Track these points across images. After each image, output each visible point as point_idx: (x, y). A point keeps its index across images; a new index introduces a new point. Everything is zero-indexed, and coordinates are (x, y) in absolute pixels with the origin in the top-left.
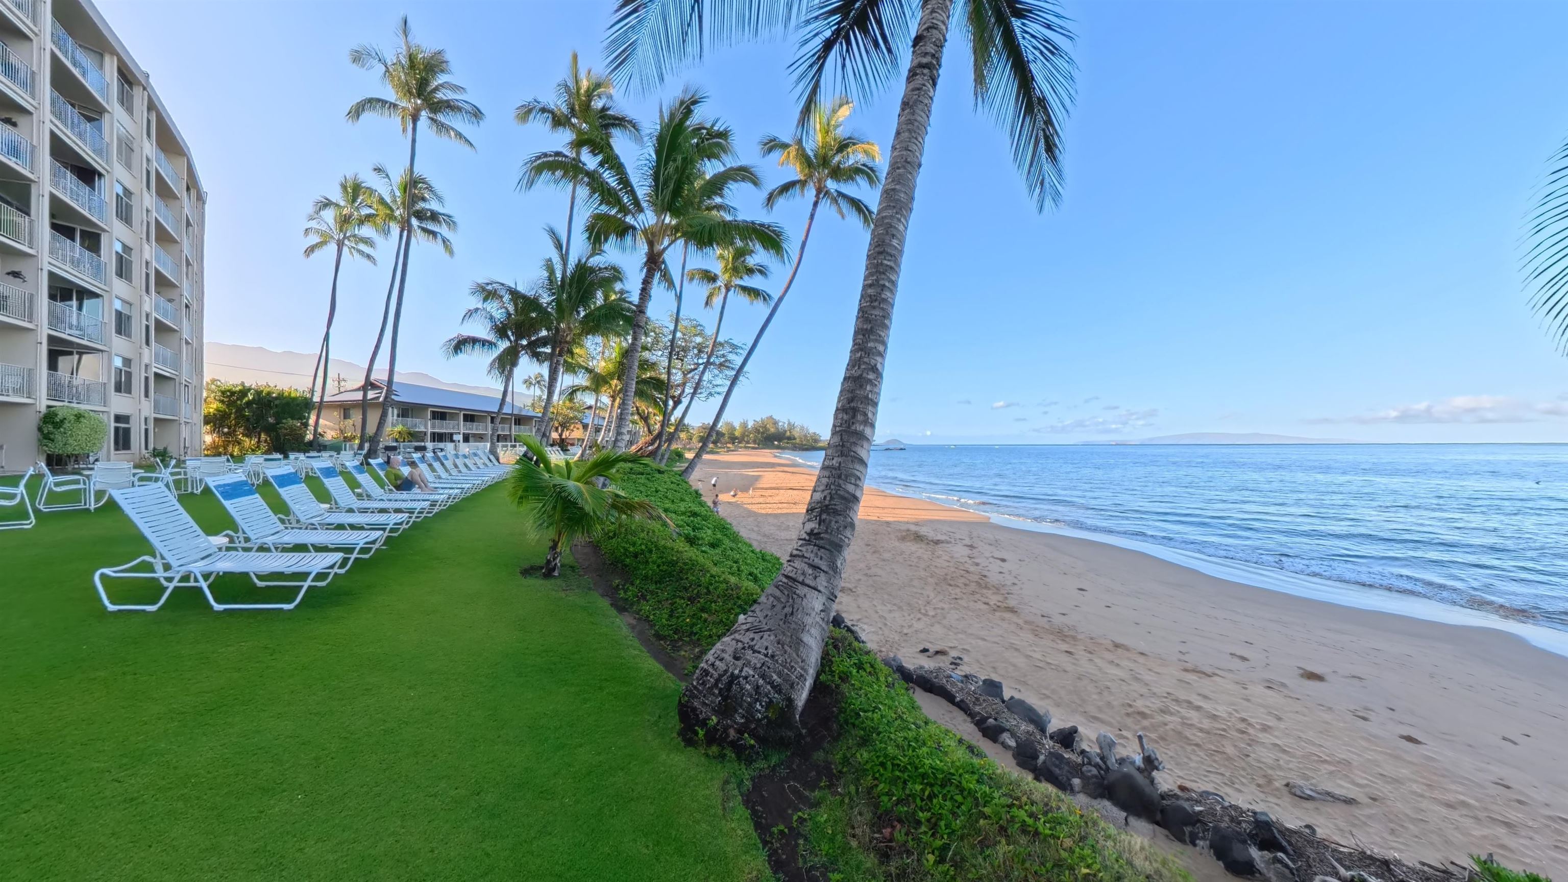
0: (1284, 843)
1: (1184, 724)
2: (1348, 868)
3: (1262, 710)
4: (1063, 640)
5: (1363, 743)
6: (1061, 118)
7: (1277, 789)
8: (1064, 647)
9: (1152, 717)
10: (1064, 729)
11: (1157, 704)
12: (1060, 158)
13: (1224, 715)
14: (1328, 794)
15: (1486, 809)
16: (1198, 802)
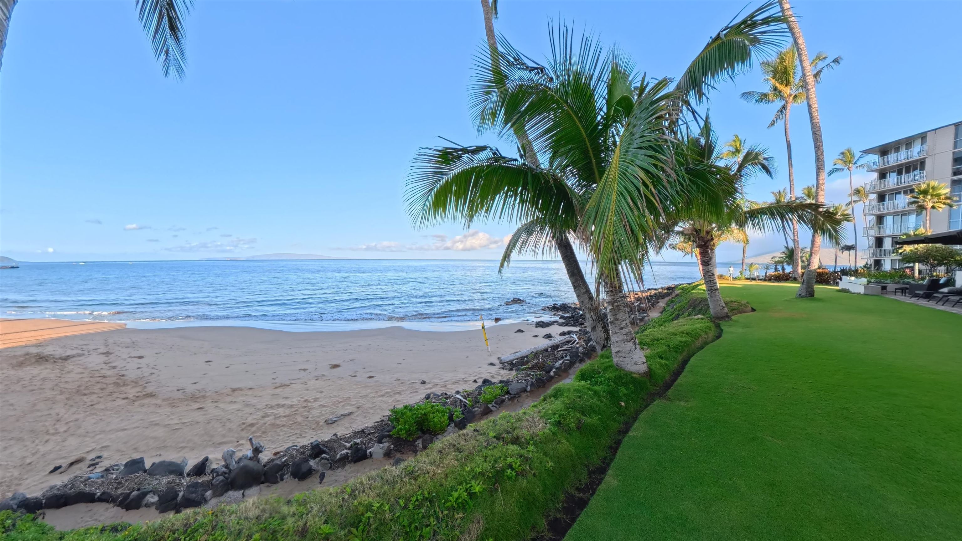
0: (325, 449)
1: (276, 418)
2: (349, 443)
3: (314, 392)
4: (196, 402)
5: (355, 387)
6: (181, 6)
7: (322, 426)
8: (197, 406)
9: (257, 423)
10: (198, 463)
11: (261, 414)
12: (183, 41)
13: (296, 403)
14: (342, 415)
15: (393, 391)
16: (284, 456)
